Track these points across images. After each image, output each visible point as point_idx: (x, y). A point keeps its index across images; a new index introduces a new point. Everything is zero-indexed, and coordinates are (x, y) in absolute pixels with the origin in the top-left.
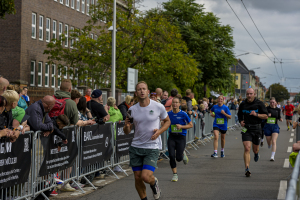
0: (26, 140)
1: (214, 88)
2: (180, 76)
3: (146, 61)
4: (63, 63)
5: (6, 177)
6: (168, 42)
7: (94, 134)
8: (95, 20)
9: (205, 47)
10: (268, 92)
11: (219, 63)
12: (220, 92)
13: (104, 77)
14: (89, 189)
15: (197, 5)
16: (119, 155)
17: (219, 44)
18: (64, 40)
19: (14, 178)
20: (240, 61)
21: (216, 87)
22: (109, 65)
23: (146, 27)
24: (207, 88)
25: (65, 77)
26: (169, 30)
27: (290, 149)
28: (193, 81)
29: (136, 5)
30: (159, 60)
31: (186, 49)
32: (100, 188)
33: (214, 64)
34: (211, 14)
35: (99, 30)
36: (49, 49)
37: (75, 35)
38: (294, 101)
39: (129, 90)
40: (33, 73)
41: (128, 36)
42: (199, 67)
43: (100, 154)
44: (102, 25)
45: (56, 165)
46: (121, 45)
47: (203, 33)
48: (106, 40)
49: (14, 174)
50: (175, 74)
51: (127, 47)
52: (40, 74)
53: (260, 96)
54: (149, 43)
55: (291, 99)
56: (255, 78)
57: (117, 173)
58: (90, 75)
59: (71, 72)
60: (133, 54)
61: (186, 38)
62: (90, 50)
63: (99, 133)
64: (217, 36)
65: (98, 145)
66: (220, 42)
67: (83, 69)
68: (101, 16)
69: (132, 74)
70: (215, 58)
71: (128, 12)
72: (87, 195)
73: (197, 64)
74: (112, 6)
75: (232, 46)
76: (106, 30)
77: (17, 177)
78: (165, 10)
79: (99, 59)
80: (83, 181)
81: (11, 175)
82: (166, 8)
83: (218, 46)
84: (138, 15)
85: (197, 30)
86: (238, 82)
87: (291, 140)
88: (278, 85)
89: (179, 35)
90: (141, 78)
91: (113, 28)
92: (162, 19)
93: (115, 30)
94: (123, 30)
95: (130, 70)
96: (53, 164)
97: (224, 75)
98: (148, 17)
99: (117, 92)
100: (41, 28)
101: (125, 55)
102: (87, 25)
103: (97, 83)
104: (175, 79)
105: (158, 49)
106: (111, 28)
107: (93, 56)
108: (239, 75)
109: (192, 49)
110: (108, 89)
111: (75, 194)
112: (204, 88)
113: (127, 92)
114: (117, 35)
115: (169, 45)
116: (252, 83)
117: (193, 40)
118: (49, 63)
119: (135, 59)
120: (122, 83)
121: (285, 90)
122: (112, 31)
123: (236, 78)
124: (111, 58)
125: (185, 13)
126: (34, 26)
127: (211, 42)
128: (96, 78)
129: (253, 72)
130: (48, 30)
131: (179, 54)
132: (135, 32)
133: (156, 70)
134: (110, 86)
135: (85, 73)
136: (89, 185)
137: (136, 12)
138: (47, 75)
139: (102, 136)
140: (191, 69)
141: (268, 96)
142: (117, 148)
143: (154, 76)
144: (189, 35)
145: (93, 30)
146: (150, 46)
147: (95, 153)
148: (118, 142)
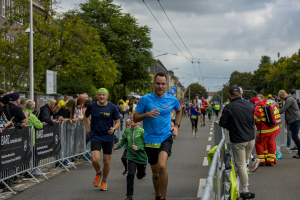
1: (133, 89)
2: (100, 77)
3: (64, 63)
6: (86, 43)
7: (11, 138)
8: (11, 22)
9: (124, 48)
10: (187, 92)
11: (137, 64)
12: (138, 94)
13: (22, 80)
14: (8, 194)
15: (114, 6)
16: (38, 158)
17: (137, 45)
20: (159, 62)
22: (27, 67)
23: (64, 29)
24: (127, 89)
26: (88, 32)
27: (209, 147)
28: (112, 82)
29: (53, 7)
30: (78, 62)
31: (105, 50)
32: (19, 192)
33: (132, 65)
34: (128, 15)
35: (16, 33)
38: (213, 100)
39: (48, 92)
41: (46, 38)
42: (118, 69)
43: (19, 158)
44: (19, 27)
46: (39, 47)
47: (121, 34)
48: (23, 42)
50: (94, 75)
51: (46, 49)
53: (179, 96)
54: (67, 45)
55: (210, 98)
56: (174, 78)
57: (37, 176)
58: (7, 78)
60: (52, 56)
61: (104, 39)
62: (7, 53)
63: (17, 137)
64: (135, 37)
65: (16, 149)
66: (138, 43)
68: (17, 18)
69: (51, 77)
70: (133, 59)
71: (46, 14)
73: (116, 65)
74: (29, 8)
75: (150, 46)
76: (23, 32)
78: (82, 12)
79: (17, 62)
82: (83, 9)
83: (137, 47)
84: (55, 17)
85: (115, 31)
87: (210, 139)
88: (197, 84)
89: (97, 37)
90: (60, 80)
91: (30, 30)
92: (81, 21)
93: (32, 32)
94: (41, 32)
95: (48, 72)
97: (145, 76)
98: (65, 19)
99: (35, 94)
101: (43, 57)
102: (4, 27)
103: (15, 86)
104: (94, 80)
105: (76, 51)
106: (28, 30)
107: (10, 59)
109: (110, 50)
110: (26, 92)
112: (124, 89)
113: (45, 94)
114: (35, 37)
115: (88, 47)
116: (171, 84)
117: (112, 41)
119: (53, 61)
120: (40, 86)
121: (203, 90)
122: (29, 33)
124: (28, 61)
125: (103, 15)
127: (129, 42)
128: (15, 81)
129: (171, 72)
131: (98, 56)
132: (53, 34)
133: (74, 71)
134: (28, 89)
135: (2, 76)
136: (8, 190)
137: (53, 13)
139: (20, 140)
140: (110, 70)
141: (187, 96)
142: (36, 151)
143: (73, 77)
144: (108, 36)
145: (9, 32)
146: (69, 48)
147: (13, 157)
148: (36, 146)
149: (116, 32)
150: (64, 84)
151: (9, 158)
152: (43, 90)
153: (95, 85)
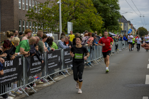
0: (20, 59)
1: (110, 30)
2: (94, 25)
3: (76, 18)
4: (35, 20)
5: (11, 78)
6: (87, 8)
7: (53, 55)
9: (105, 10)
10: (138, 32)
11: (112, 18)
12: (113, 33)
13: (56, 27)
14: (52, 82)
16: (66, 65)
18: (35, 9)
19: (15, 78)
20: (123, 17)
21: (111, 30)
22: (58, 21)
23: (76, 1)
25: (36, 27)
26: (88, 3)
28: (100, 27)
30: (83, 18)
31: (96, 11)
32: (57, 81)
33: (110, 18)
35: (53, 4)
36: (28, 14)
37: (41, 7)
39: (69, 32)
40: (20, 26)
41: (67, 6)
42: (103, 20)
43: (56, 65)
44: (54, 1)
45: (35, 71)
46: (64, 11)
47: (104, 3)
48: (56, 8)
49: (15, 76)
50: (91, 24)
51: (67, 11)
52: (24, 26)
53: (133, 33)
54: (77, 9)
56: (130, 24)
58: (49, 26)
59: (39, 25)
60: (70, 15)
61: (96, 6)
62: (48, 14)
64: (111, 4)
65: (55, 60)
66: (113, 7)
67: (45, 23)
69: (70, 25)
70: (110, 15)
72: (51, 85)
73: (102, 19)
75: (119, 9)
76: (56, 3)
77: (16, 77)
79: (53, 18)
80: (48, 78)
81: (13, 77)
83: (112, 9)
86: (122, 27)
88: (142, 28)
89: (92, 5)
90: (74, 26)
93: (61, 3)
94: (64, 3)
95: (68, 23)
96: (34, 70)
97: (115, 24)
100: (24, 3)
101: (66, 15)
102: (47, 1)
103: (53, 30)
104: (91, 26)
105: (82, 12)
106: (58, 2)
107: (49, 17)
108: (123, 24)
109: (99, 12)
111: (45, 85)
113: (67, 34)
114: (62, 6)
115: (87, 10)
116: (129, 27)
118: (28, 21)
119: (71, 17)
120: (65, 29)
121: (146, 30)
122: (59, 4)
123: (121, 25)
124: (59, 17)
126: (20, 2)
127: (108, 7)
128: (53, 27)
129: (129, 22)
130: (27, 4)
131: (93, 14)
132: (70, 4)
133: (81, 22)
134: (59, 31)
135: (46, 25)
136: (51, 80)
138: (27, 27)
139: (56, 56)
140: (99, 21)
141: (137, 34)
142: (64, 61)
143: (81, 25)
144: (98, 4)
145: (49, 3)
146: (78, 11)
147: (53, 64)
148: (65, 59)
149: (102, 2)
150: (76, 29)
151: (52, 65)
152: (66, 31)
153: (92, 29)
